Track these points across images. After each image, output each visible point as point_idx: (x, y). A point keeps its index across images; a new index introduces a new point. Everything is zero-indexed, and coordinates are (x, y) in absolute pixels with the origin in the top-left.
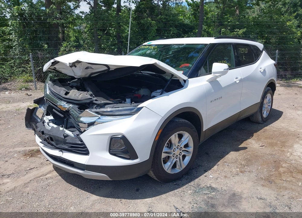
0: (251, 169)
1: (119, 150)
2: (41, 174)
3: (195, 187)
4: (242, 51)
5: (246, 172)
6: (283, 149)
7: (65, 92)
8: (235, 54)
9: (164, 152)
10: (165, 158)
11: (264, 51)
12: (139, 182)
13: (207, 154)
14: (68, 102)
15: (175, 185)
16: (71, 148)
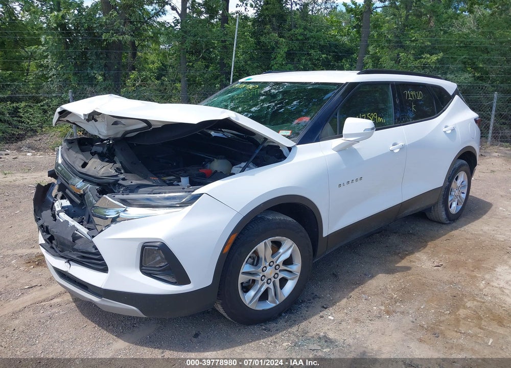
0: (407, 309)
1: (157, 268)
2: (43, 297)
3: (297, 336)
4: (411, 95)
5: (396, 313)
6: (475, 273)
7: (83, 162)
8: (395, 102)
9: (244, 273)
10: (247, 282)
11: (457, 97)
12: (203, 320)
13: (335, 275)
14: (84, 180)
15: (265, 330)
16: (82, 260)
